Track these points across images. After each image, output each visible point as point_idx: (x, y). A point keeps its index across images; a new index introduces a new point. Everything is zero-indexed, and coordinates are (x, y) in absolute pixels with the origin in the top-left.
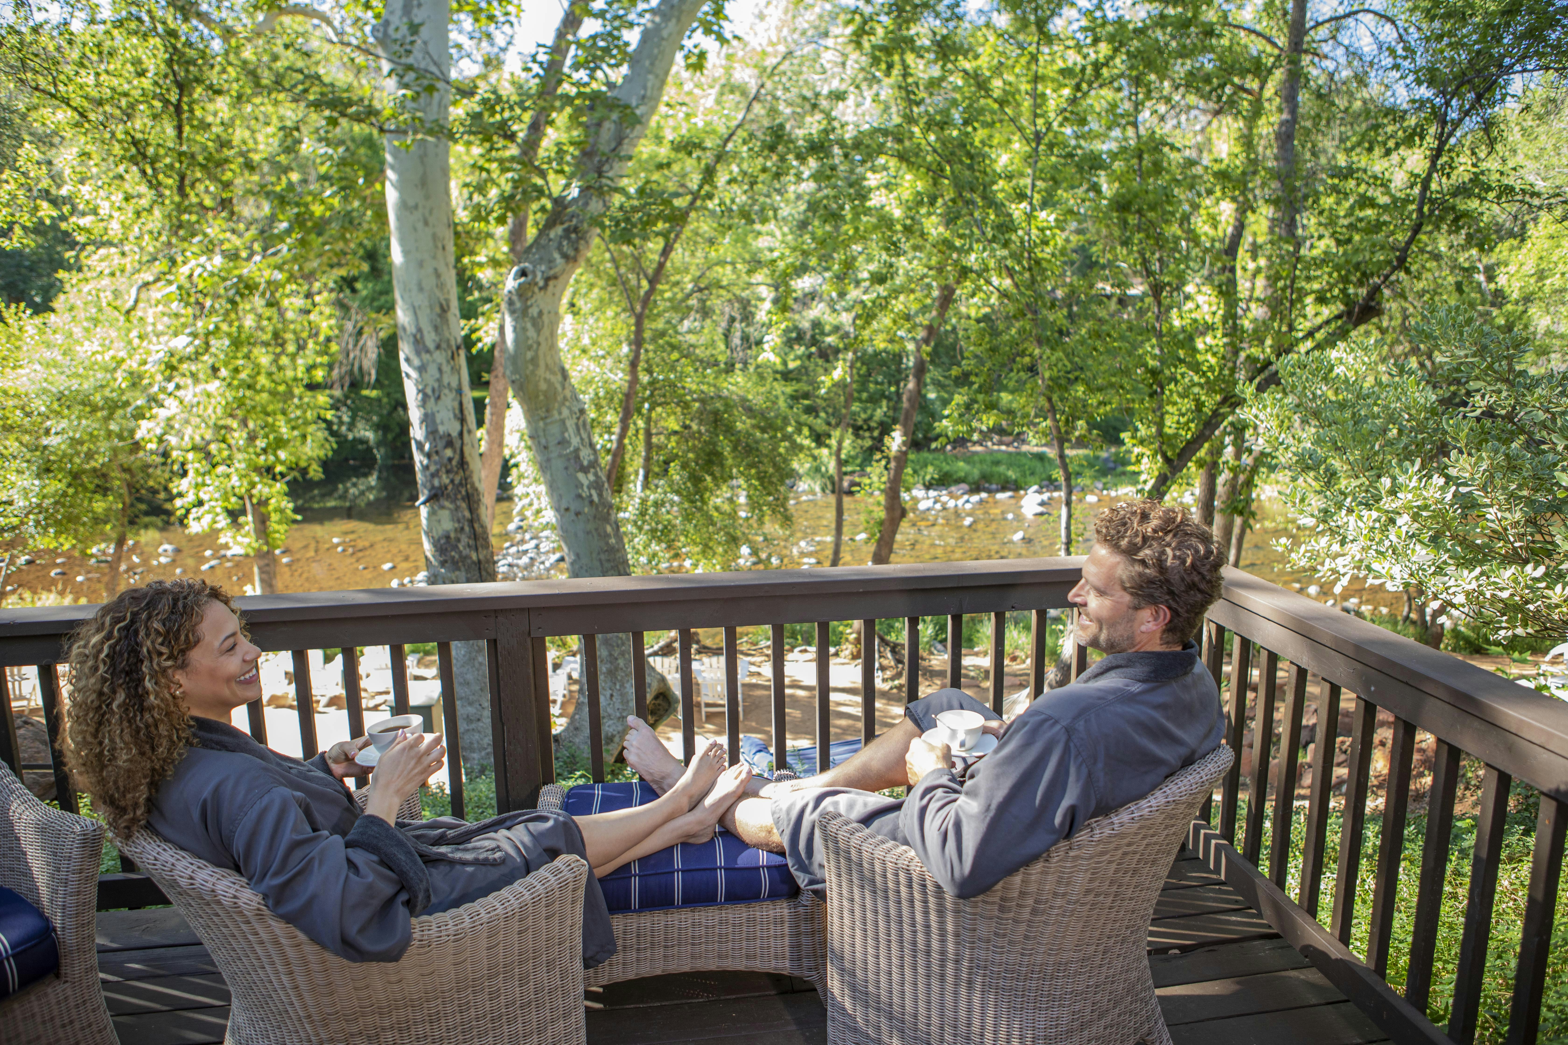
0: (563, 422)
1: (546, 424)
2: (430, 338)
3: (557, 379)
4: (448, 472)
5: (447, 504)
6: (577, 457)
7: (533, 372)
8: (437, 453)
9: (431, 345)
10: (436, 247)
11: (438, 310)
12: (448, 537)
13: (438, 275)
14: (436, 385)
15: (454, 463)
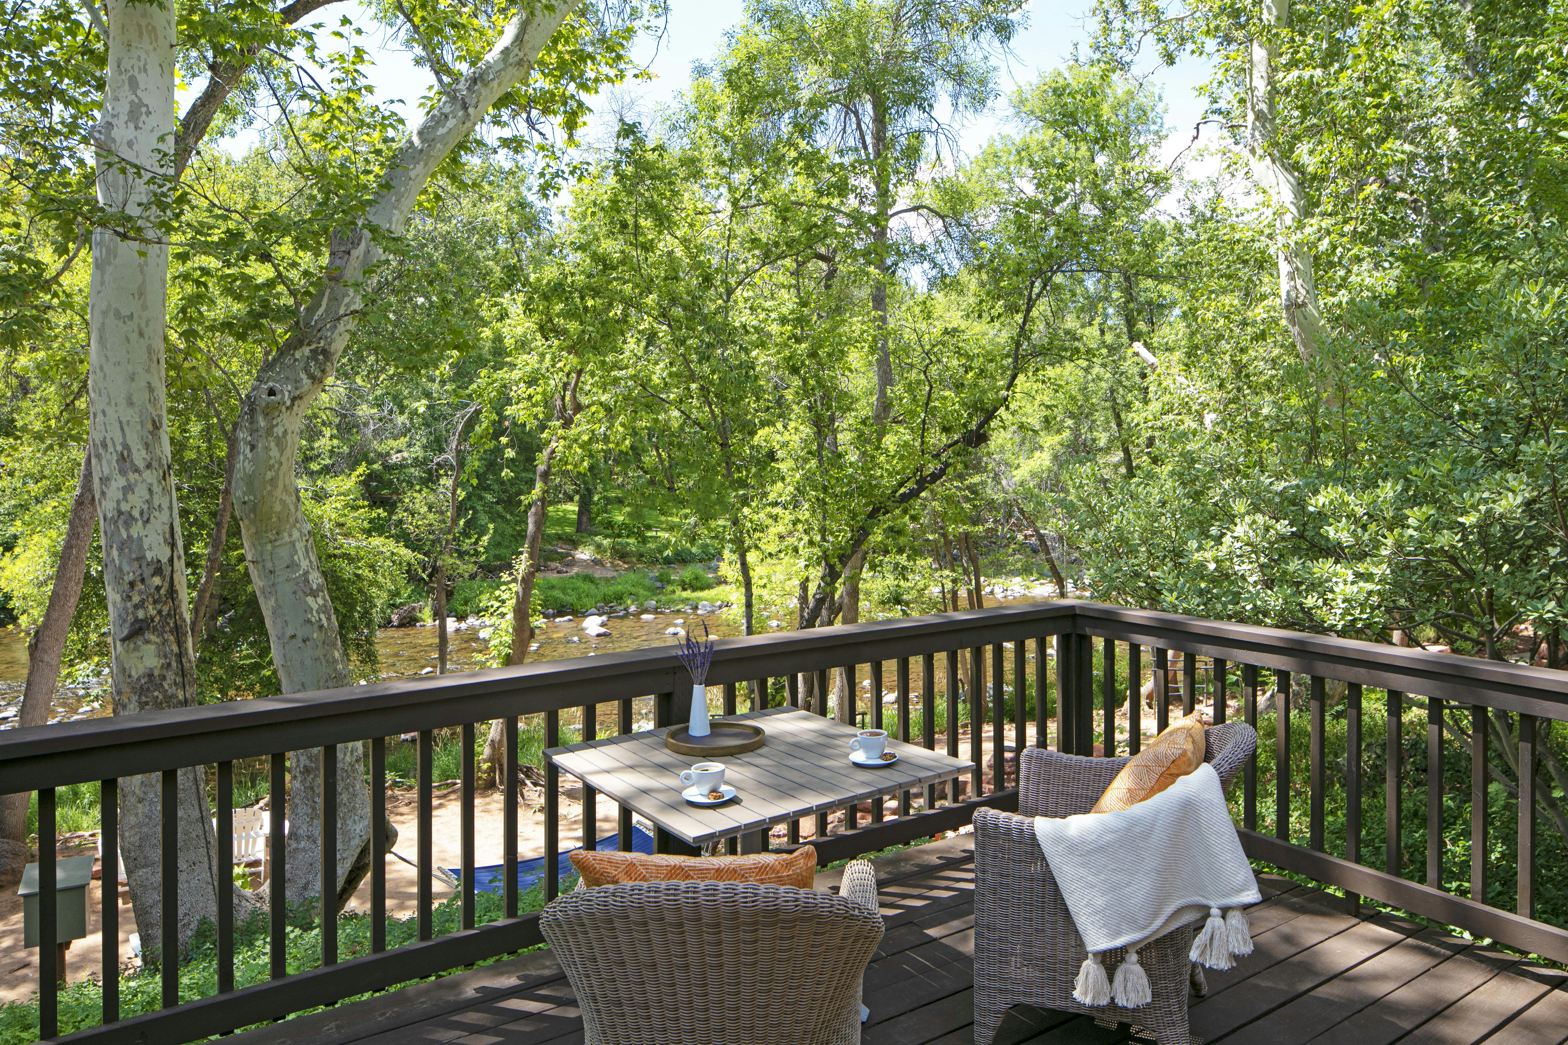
0: (293, 543)
1: (274, 547)
2: (139, 457)
3: (290, 500)
4: (155, 602)
5: (153, 638)
6: (307, 581)
7: (270, 492)
8: (143, 581)
9: (141, 465)
10: (151, 360)
11: (150, 427)
12: (151, 676)
13: (151, 389)
14: (145, 507)
15: (163, 591)
